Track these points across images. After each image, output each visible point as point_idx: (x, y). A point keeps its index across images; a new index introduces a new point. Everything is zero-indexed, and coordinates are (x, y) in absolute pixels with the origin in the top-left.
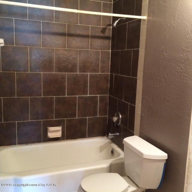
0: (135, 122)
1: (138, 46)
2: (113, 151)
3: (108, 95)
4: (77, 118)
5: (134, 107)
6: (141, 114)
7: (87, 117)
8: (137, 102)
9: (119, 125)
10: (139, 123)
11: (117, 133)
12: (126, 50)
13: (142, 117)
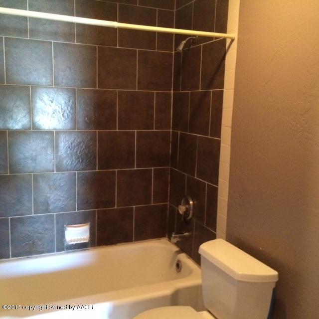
0: (219, 214)
1: (222, 85)
2: (180, 264)
3: (169, 167)
4: (116, 207)
5: (216, 189)
6: (228, 201)
7: (134, 207)
8: (220, 179)
9: (188, 218)
10: (225, 217)
11: (185, 233)
12: (200, 91)
13: (230, 206)
